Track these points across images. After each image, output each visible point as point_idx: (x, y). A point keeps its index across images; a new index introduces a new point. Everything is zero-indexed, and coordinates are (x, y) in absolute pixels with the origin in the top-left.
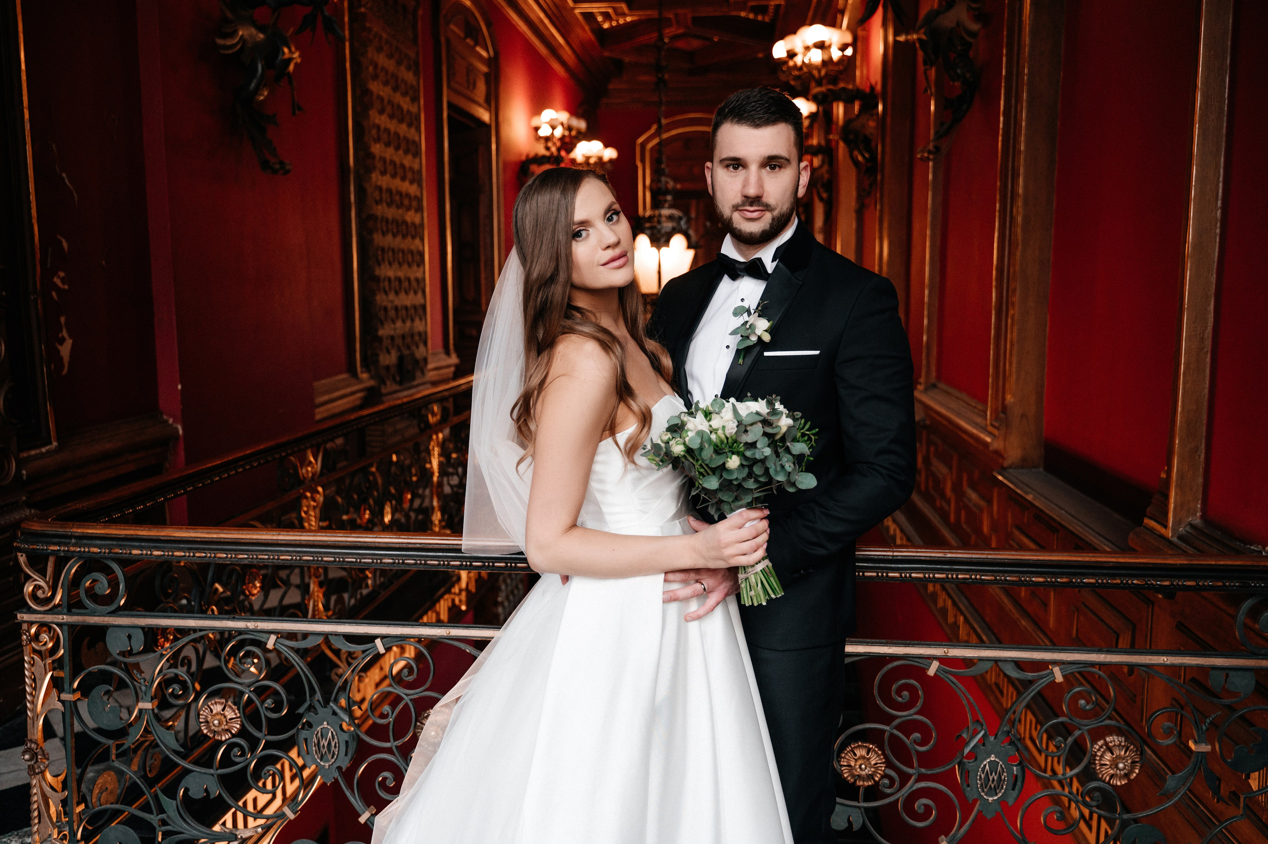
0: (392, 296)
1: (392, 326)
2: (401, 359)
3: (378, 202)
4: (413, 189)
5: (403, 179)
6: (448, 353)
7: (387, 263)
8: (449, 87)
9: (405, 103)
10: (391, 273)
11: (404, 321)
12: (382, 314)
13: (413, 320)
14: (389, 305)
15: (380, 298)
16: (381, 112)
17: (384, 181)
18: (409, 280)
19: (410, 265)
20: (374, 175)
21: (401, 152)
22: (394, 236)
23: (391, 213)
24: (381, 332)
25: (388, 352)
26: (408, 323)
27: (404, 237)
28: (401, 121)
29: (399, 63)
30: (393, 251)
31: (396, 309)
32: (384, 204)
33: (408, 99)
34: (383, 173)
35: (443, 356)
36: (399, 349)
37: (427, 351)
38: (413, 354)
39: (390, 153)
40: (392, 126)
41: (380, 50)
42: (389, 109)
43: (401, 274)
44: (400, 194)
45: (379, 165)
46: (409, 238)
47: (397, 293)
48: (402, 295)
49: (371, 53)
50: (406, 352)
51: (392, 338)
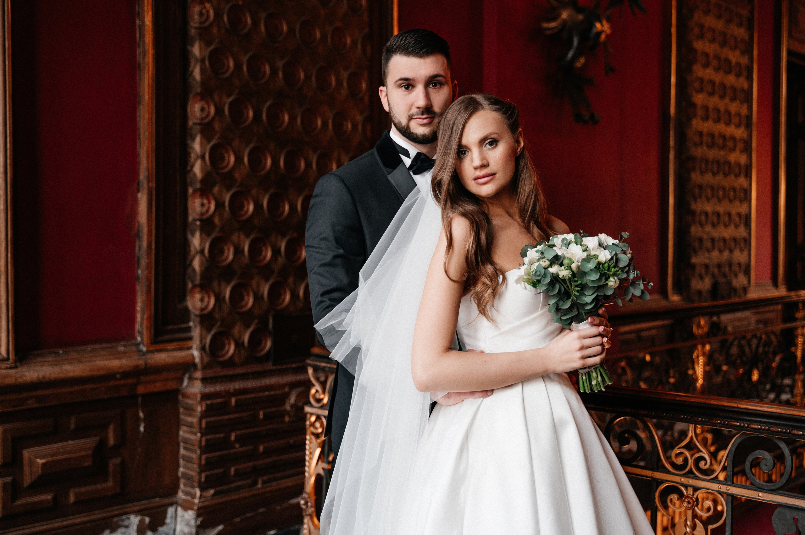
0: (708, 228)
1: (706, 254)
2: (715, 286)
3: (696, 145)
4: (740, 133)
5: (728, 123)
6: (775, 284)
7: (704, 199)
8: (790, 36)
9: (734, 57)
10: (709, 208)
11: (721, 251)
12: (696, 244)
13: (731, 251)
14: (705, 237)
15: (695, 230)
16: (706, 65)
17: (706, 127)
18: (729, 215)
19: (731, 201)
20: (694, 122)
21: (727, 100)
22: (714, 174)
23: (712, 154)
24: (694, 260)
25: (701, 278)
26: (726, 254)
27: (726, 175)
28: (728, 72)
29: (729, 21)
30: (712, 188)
31: (713, 240)
32: (705, 148)
33: (738, 52)
34: (705, 119)
35: (771, 287)
36: (713, 276)
37: (749, 281)
38: (730, 283)
39: (713, 101)
40: (718, 77)
41: (707, 12)
42: (715, 63)
43: (720, 209)
44: (723, 137)
45: (700, 112)
46: (732, 176)
47: (714, 225)
48: (721, 228)
49: (697, 16)
50: (722, 280)
51: (707, 266)
